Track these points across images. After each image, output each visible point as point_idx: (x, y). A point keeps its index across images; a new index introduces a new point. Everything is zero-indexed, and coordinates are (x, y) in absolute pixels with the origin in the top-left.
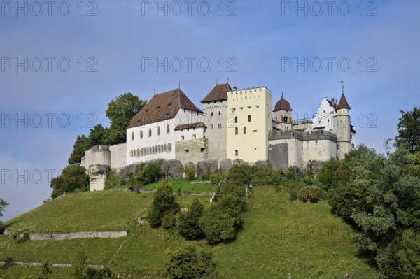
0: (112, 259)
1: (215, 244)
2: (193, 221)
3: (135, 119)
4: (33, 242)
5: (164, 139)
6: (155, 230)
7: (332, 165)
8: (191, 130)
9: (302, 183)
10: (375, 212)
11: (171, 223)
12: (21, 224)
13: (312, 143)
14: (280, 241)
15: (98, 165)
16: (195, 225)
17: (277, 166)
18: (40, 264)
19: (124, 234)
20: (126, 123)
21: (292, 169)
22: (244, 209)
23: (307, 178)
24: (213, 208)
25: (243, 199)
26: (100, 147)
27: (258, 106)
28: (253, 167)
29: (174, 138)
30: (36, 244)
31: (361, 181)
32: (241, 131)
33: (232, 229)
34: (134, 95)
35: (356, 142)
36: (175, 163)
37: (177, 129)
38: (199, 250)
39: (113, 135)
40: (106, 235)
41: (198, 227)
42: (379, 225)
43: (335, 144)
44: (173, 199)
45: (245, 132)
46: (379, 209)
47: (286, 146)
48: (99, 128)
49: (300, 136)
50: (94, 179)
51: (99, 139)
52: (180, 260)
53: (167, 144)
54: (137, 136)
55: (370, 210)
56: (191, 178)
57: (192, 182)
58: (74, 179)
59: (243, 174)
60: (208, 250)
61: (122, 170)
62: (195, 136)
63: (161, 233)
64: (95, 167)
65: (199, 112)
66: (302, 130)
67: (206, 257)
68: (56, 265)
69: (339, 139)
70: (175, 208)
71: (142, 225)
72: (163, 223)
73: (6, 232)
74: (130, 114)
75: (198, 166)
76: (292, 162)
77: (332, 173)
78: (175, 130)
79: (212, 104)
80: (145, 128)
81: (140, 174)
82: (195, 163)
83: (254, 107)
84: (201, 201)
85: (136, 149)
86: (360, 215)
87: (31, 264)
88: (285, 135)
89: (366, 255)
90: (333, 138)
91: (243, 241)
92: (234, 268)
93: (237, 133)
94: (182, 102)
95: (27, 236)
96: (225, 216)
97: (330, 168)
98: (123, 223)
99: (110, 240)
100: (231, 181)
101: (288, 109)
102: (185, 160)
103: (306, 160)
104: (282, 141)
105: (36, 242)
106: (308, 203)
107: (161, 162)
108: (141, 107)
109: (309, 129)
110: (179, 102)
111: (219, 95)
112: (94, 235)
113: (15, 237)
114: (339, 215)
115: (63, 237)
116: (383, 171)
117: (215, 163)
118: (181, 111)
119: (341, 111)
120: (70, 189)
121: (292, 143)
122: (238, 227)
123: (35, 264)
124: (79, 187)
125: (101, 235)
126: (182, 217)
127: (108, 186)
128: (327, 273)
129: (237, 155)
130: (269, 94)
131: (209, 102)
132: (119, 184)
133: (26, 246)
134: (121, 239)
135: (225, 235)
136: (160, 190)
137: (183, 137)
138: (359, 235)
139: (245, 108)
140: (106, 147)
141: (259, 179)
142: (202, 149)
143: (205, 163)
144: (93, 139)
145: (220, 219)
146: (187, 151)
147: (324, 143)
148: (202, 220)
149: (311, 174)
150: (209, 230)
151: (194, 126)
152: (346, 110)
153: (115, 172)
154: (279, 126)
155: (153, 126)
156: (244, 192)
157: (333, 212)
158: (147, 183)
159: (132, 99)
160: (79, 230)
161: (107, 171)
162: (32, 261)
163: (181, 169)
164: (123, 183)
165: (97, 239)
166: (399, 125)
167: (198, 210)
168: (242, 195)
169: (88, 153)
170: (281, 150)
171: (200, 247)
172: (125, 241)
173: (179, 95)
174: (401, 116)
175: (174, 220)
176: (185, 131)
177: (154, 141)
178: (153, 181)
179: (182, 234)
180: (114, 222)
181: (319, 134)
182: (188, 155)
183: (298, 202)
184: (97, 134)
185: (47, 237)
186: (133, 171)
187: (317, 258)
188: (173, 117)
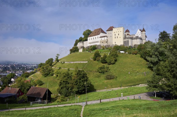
0: (84, 68)
1: (110, 64)
2: (104, 59)
3: (90, 35)
5: (97, 40)
7: (141, 45)
8: (104, 38)
9: (132, 50)
10: (153, 57)
12: (63, 60)
13: (135, 40)
14: (127, 64)
15: (81, 46)
17: (126, 46)
18: (67, 69)
19: (87, 62)
20: (88, 36)
21: (130, 46)
22: (117, 56)
23: (134, 49)
24: (109, 56)
25: (117, 54)
26: (81, 42)
28: (120, 46)
29: (99, 39)
31: (149, 49)
32: (116, 37)
33: (114, 61)
34: (90, 30)
35: (147, 40)
36: (99, 45)
37: (100, 37)
38: (106, 66)
39: (84, 39)
40: (83, 62)
41: (105, 61)
42: (154, 60)
43: (141, 40)
44: (99, 54)
45: (117, 38)
46: (153, 56)
47: (128, 41)
48: (81, 37)
49: (132, 38)
50: (80, 49)
51: (81, 40)
52: (101, 68)
54: (90, 39)
55: (151, 56)
56: (104, 49)
57: (104, 50)
58: (75, 49)
59: (117, 48)
60: (108, 66)
61: (87, 47)
63: (96, 62)
65: (106, 33)
66: (133, 37)
67: (108, 68)
68: (71, 69)
69: (142, 39)
70: (100, 56)
71: (91, 60)
72: (97, 59)
73: (59, 61)
74: (89, 34)
76: (130, 45)
77: (140, 48)
79: (109, 31)
80: (92, 37)
81: (91, 48)
82: (105, 45)
83: (120, 32)
84: (106, 54)
85: (90, 42)
86: (148, 58)
87: (65, 69)
88: (128, 38)
89: (150, 68)
90: (141, 39)
92: (114, 70)
93: (115, 38)
94: (101, 31)
95: (64, 62)
96: (112, 58)
97: (140, 46)
98: (87, 59)
99: (83, 64)
100: (114, 49)
101: (129, 32)
102: (102, 45)
103: (133, 44)
104: (127, 40)
105: (66, 64)
106: (134, 55)
107: (96, 45)
108: (91, 33)
109: (134, 37)
111: (111, 29)
112: (80, 62)
113: (61, 62)
114: (143, 58)
115: (72, 63)
116: (155, 47)
117: (110, 45)
118: (101, 33)
119: (143, 32)
120: (74, 52)
121: (130, 40)
122: (116, 61)
124: (76, 51)
125: (81, 62)
126: (101, 58)
127: (83, 51)
129: (115, 43)
130: (124, 29)
133: (64, 65)
134: (86, 63)
135: (112, 62)
136: (96, 52)
138: (148, 63)
139: (118, 32)
140: (83, 42)
142: (106, 42)
143: (107, 45)
144: (80, 40)
147: (138, 40)
148: (106, 59)
149: (135, 48)
150: (108, 61)
151: (104, 37)
153: (85, 48)
154: (126, 36)
155: (94, 37)
156: (117, 52)
157: (141, 57)
158: (93, 50)
159: (89, 31)
160: (76, 61)
161: (83, 47)
162: (65, 68)
163: (101, 47)
164: (87, 50)
165: (81, 63)
166: (159, 35)
167: (105, 56)
168: (117, 53)
169: (78, 43)
171: (106, 65)
173: (101, 29)
174: (160, 33)
175: (99, 59)
176: (102, 38)
177: (94, 40)
178: (94, 50)
179: (101, 62)
180: (85, 59)
181: (137, 38)
182: (103, 43)
183: (131, 55)
184: (81, 39)
185: (69, 63)
186: (89, 47)
187: (137, 68)
188: (99, 35)
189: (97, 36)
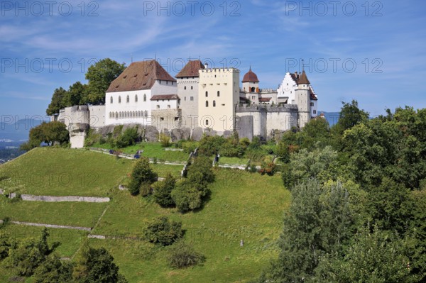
0: (98, 223)
1: (185, 212)
2: (166, 193)
3: (113, 83)
4: (26, 202)
5: (141, 106)
6: (134, 197)
8: (166, 102)
11: (148, 192)
13: (275, 114)
15: (79, 124)
16: (167, 196)
17: (243, 135)
19: (107, 200)
20: (105, 86)
21: (256, 138)
22: (211, 180)
24: (183, 183)
25: (210, 172)
26: (80, 107)
27: (226, 84)
29: (150, 106)
30: (29, 205)
32: (211, 104)
33: (198, 200)
34: (112, 60)
36: (151, 129)
38: (171, 218)
39: (92, 96)
40: (92, 200)
41: (170, 198)
43: (296, 114)
44: (150, 170)
45: (214, 105)
47: (251, 118)
48: (77, 85)
49: (264, 109)
50: (74, 136)
51: (77, 98)
52: (156, 228)
53: (144, 111)
54: (116, 100)
56: (166, 144)
57: (167, 149)
58: (54, 135)
59: (212, 146)
60: (179, 217)
61: (101, 129)
62: (169, 106)
63: (139, 201)
64: (75, 125)
65: (173, 81)
69: (299, 110)
71: (122, 192)
72: (141, 192)
74: (110, 77)
75: (172, 133)
76: (257, 131)
78: (152, 100)
79: (185, 80)
80: (124, 94)
81: (119, 137)
82: (170, 130)
83: (222, 85)
84: (173, 174)
85: (115, 112)
87: (27, 224)
88: (250, 108)
91: (208, 210)
92: (199, 233)
93: (207, 105)
94: (158, 73)
95: (19, 197)
98: (106, 190)
99: (95, 204)
101: (256, 81)
102: (161, 127)
103: (269, 129)
104: (248, 114)
105: (28, 203)
107: (138, 126)
109: (274, 100)
110: (155, 74)
111: (192, 71)
112: (80, 199)
113: (7, 196)
115: (52, 199)
117: (188, 131)
118: (157, 83)
119: (301, 86)
121: (256, 116)
122: (205, 198)
123: (31, 224)
125: (87, 199)
126: (158, 187)
127: (88, 145)
128: (272, 239)
129: (207, 124)
130: (236, 72)
131: (182, 78)
132: (98, 143)
133: (19, 206)
134: (105, 204)
135: (191, 206)
137: (159, 106)
139: (215, 85)
140: (85, 107)
141: (226, 151)
142: (176, 119)
143: (179, 131)
144: (73, 97)
145: (189, 192)
146: (163, 119)
147: (285, 116)
148: (173, 193)
149: (273, 141)
150: (179, 201)
151: (168, 98)
152: (306, 85)
153: (94, 130)
154: (246, 96)
155: (132, 94)
157: (284, 185)
158: (124, 146)
159: (111, 65)
160: (67, 194)
161: (87, 129)
162: (27, 221)
163: (157, 134)
164: (103, 142)
165: (84, 203)
167: (171, 183)
168: (209, 167)
169: (67, 109)
170: (246, 121)
171: (172, 215)
172: (108, 207)
173: (155, 67)
174: (342, 106)
175: (151, 189)
176: (160, 102)
177: (132, 107)
178: (131, 144)
179: (157, 202)
180: (99, 188)
181: (282, 106)
182: (163, 122)
183: (256, 175)
184: (76, 91)
185: (38, 199)
186: (112, 131)
187: (266, 226)
188: (149, 88)
189: (140, 93)
